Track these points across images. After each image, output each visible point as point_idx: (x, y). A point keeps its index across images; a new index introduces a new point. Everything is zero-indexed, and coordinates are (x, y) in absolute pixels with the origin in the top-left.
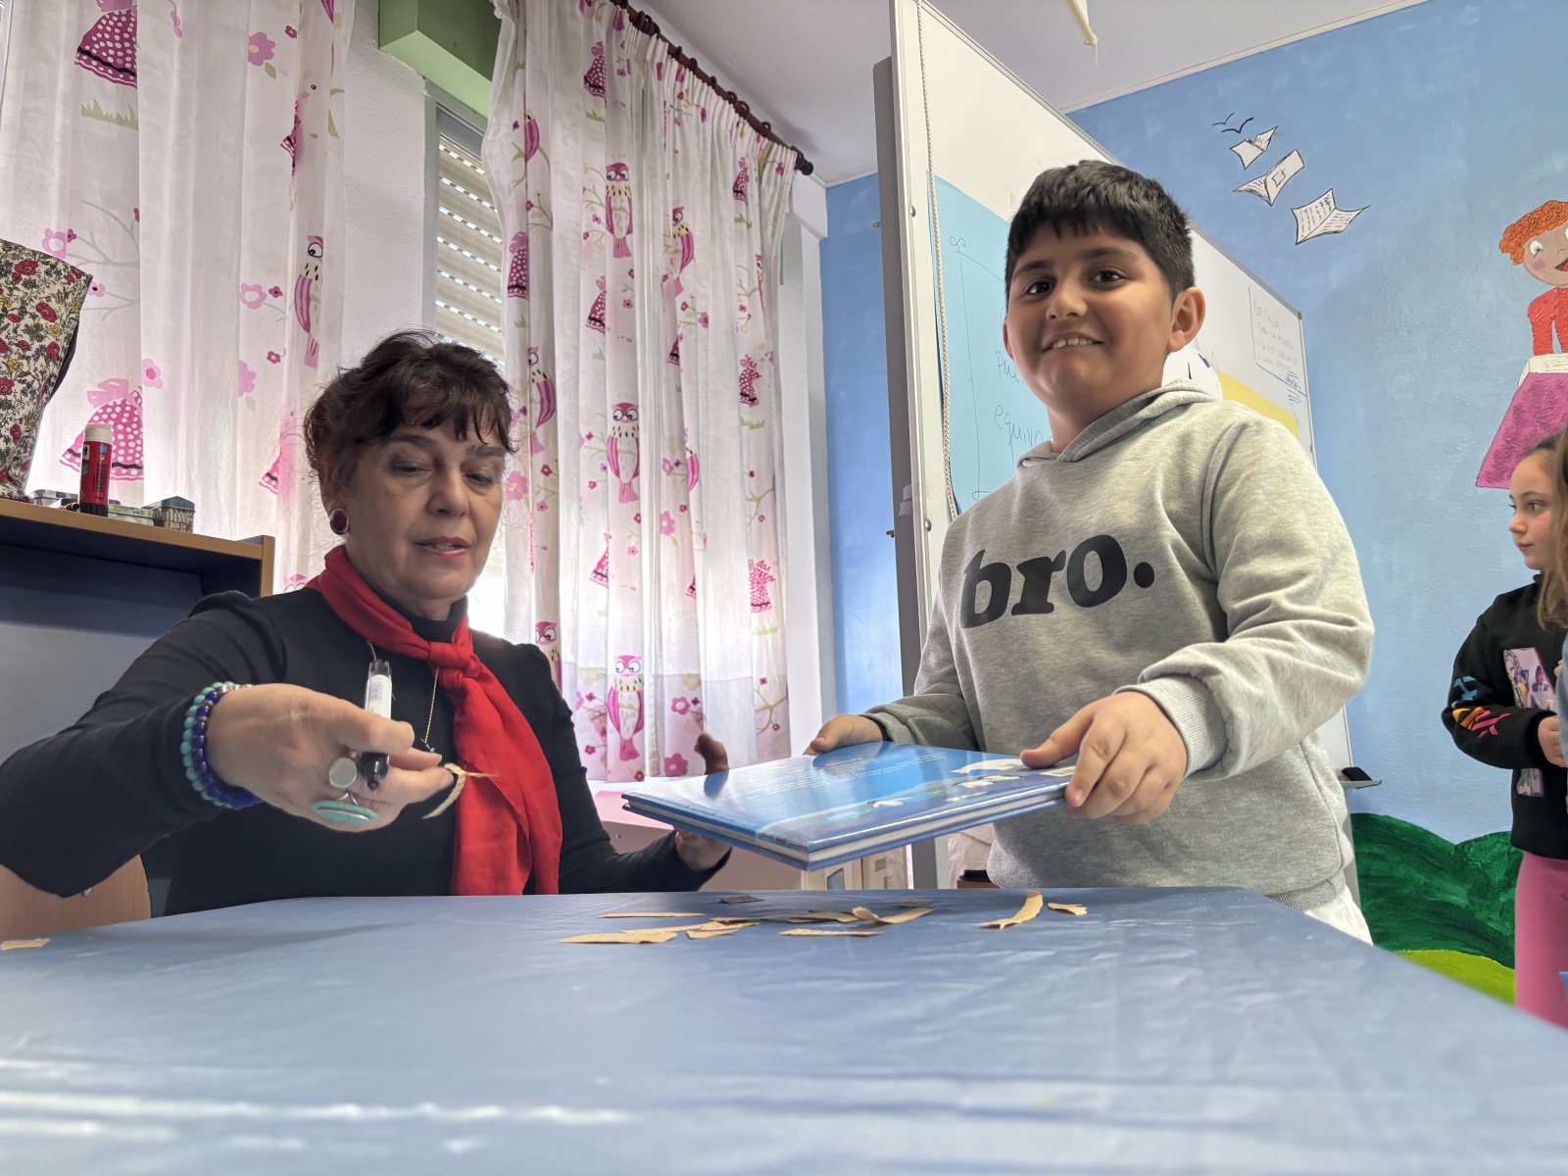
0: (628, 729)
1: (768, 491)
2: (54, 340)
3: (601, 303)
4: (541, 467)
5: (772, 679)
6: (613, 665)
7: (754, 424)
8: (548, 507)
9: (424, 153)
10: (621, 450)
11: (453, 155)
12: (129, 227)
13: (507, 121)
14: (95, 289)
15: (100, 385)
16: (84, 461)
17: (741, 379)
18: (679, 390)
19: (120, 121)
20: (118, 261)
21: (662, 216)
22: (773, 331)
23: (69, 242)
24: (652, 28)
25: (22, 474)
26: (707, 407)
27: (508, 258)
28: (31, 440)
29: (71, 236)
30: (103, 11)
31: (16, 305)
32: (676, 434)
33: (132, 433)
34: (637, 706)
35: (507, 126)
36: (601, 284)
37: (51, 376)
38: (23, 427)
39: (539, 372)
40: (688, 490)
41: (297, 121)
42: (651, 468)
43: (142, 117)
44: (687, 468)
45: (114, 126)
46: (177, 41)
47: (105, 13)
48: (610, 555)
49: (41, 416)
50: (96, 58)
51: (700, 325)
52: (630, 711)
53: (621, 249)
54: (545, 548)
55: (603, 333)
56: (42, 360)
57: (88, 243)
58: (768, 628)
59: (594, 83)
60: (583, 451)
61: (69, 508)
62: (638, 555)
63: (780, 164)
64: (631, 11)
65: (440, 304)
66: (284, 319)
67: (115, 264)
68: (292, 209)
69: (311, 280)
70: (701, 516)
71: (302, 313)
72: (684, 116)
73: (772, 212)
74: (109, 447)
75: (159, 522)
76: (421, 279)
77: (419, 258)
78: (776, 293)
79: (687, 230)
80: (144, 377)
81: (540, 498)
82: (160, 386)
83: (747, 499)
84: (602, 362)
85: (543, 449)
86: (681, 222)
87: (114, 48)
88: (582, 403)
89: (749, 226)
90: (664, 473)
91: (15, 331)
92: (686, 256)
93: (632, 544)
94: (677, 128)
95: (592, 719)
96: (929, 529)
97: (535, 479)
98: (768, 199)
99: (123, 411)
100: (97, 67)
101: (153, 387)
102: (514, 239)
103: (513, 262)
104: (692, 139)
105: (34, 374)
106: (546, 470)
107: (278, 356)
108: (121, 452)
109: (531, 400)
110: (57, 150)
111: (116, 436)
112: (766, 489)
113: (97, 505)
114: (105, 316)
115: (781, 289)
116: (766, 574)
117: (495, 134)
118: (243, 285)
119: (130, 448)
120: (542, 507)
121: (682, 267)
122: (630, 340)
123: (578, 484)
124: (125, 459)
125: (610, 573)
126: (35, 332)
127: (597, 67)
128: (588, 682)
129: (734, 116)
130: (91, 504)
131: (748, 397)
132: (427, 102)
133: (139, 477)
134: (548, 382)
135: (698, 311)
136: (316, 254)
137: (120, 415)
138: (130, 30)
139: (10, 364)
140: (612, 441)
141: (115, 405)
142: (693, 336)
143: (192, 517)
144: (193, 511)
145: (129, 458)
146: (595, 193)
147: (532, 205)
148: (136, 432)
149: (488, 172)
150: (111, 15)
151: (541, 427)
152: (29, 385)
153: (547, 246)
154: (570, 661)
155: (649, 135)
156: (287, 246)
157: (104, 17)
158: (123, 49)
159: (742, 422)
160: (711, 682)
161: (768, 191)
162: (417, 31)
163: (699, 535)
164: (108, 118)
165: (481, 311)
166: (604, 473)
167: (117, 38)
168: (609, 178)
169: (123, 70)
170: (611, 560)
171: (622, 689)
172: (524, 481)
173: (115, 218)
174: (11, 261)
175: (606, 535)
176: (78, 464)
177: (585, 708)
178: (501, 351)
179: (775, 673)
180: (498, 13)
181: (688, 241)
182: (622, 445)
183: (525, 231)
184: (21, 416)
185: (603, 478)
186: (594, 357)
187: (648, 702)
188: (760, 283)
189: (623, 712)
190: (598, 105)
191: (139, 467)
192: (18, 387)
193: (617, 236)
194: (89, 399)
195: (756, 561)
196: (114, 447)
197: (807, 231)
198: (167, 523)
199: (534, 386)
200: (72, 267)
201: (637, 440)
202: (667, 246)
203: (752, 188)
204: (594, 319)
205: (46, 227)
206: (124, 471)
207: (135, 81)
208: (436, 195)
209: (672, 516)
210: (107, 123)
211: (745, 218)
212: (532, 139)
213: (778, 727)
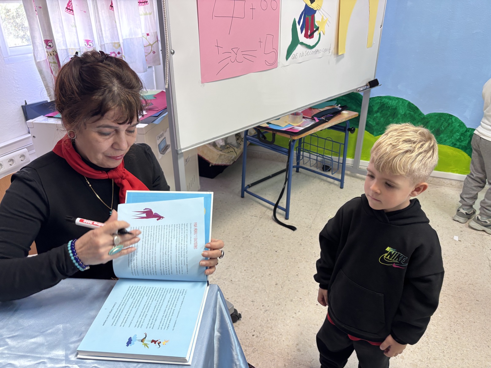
5: (151, 34)
54: (40, 8)
58: (148, 13)
125: (74, 8)
170: (73, 2)
179: (152, 32)
213: (155, 52)
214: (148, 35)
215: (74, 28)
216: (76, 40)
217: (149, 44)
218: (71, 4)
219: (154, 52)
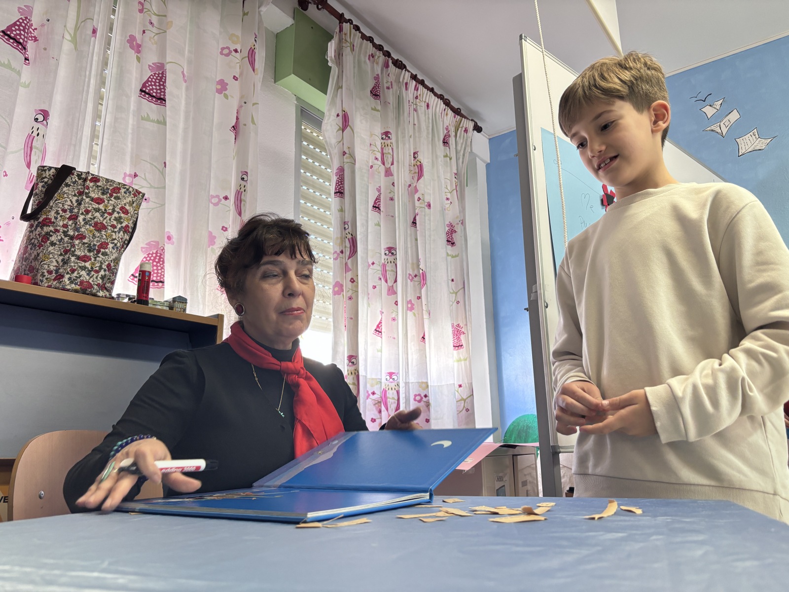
0: (392, 410)
1: (461, 289)
2: (127, 223)
3: (379, 199)
4: (350, 279)
5: (464, 385)
6: (384, 377)
7: (454, 255)
8: (353, 299)
9: (295, 130)
10: (388, 270)
11: (308, 131)
12: (161, 170)
13: (334, 113)
14: (146, 199)
15: (147, 244)
16: (139, 280)
17: (447, 233)
18: (416, 240)
19: (158, 122)
20: (156, 186)
21: (408, 155)
22: (463, 209)
23: (135, 178)
24: (403, 67)
25: (111, 286)
26: (430, 248)
27: (334, 179)
28: (116, 270)
29: (136, 175)
30: (151, 72)
31: (111, 208)
32: (415, 261)
33: (160, 266)
34: (396, 398)
35: (334, 116)
36: (379, 190)
37: (125, 240)
38: (112, 264)
39: (349, 233)
40: (421, 288)
41: (237, 118)
42: (403, 278)
43: (168, 120)
44: (420, 278)
45: (155, 124)
46: (184, 84)
47: (152, 73)
48: (383, 322)
49: (120, 259)
50: (148, 94)
51: (426, 208)
52: (394, 401)
53: (388, 173)
54: (351, 318)
55: (380, 213)
56: (122, 233)
57: (143, 179)
58: (462, 358)
59: (375, 94)
60: (370, 271)
61: (131, 302)
62: (396, 321)
63: (466, 128)
64: (392, 59)
65: (302, 202)
66: (230, 210)
67: (155, 188)
68: (234, 159)
69: (242, 192)
70: (427, 301)
71: (238, 208)
72: (418, 107)
73: (462, 152)
74: (150, 273)
75: (171, 308)
76: (293, 190)
77: (293, 179)
78: (464, 191)
79: (420, 162)
80: (166, 239)
81: (349, 294)
82: (173, 244)
83: (451, 293)
84: (379, 227)
85: (351, 270)
86: (417, 159)
87: (156, 89)
88: (370, 247)
89: (451, 159)
90: (409, 281)
91: (110, 220)
92: (420, 175)
93: (393, 316)
94: (415, 113)
95: (374, 405)
96: (547, 307)
97: (347, 285)
98: (460, 145)
99: (157, 256)
100: (148, 98)
101: (170, 245)
102: (337, 170)
103: (337, 181)
104: (422, 117)
105: (118, 239)
106: (352, 280)
107: (226, 228)
108: (155, 275)
109: (345, 247)
110: (130, 136)
111: (153, 268)
112: (460, 288)
113: (144, 301)
114: (150, 212)
115: (466, 189)
116: (460, 331)
117: (328, 120)
118: (211, 195)
119: (159, 273)
120: (350, 298)
121: (418, 179)
122: (393, 217)
123: (367, 287)
124: (157, 279)
125: (383, 331)
126: (118, 220)
127: (376, 86)
128: (372, 386)
129: (443, 106)
130: (141, 300)
131: (451, 242)
132: (297, 106)
133: (163, 287)
134: (354, 238)
135: (426, 201)
136: (245, 179)
137: (155, 258)
138: (163, 80)
139: (107, 235)
140: (384, 266)
141: (152, 254)
142: (423, 213)
143: (186, 305)
144: (186, 303)
145: (159, 278)
146: (376, 146)
147: (346, 153)
148: (162, 266)
149: (325, 138)
150: (155, 74)
151: (350, 260)
152: (116, 245)
153: (353, 172)
154: (363, 375)
155: (401, 118)
156: (232, 175)
157: (152, 75)
158: (160, 89)
159: (448, 255)
160: (433, 386)
161: (460, 141)
162: (293, 75)
163: (427, 311)
164: (153, 121)
165: (321, 204)
166: (380, 281)
167: (157, 84)
168: (382, 138)
169: (160, 99)
170: (383, 324)
171: (389, 389)
172: (342, 286)
173: (155, 166)
174: (109, 187)
175: (380, 311)
176: (136, 281)
177: (370, 398)
178: (331, 224)
179: (466, 382)
180: (330, 64)
181: (420, 167)
182: (389, 267)
183: (342, 165)
184: (111, 259)
185: (380, 284)
186: (376, 225)
187: (402, 396)
188: (456, 186)
189: (390, 401)
190: (377, 104)
191: (162, 282)
192: (111, 246)
193: (386, 166)
194: (142, 251)
195: (455, 324)
196: (152, 273)
197: (480, 160)
198: (175, 309)
199: (347, 240)
200: (136, 190)
201: (396, 265)
202: (410, 171)
203: (452, 141)
204: (375, 207)
205: (125, 172)
206: (156, 284)
207: (165, 103)
208: (300, 150)
209: (413, 302)
210: (152, 123)
211: (449, 155)
212: (346, 121)
213: (469, 410)
214: (460, 386)
215: (380, 353)
216: (379, 367)
217: (461, 398)
218: (381, 326)
219: (467, 410)
